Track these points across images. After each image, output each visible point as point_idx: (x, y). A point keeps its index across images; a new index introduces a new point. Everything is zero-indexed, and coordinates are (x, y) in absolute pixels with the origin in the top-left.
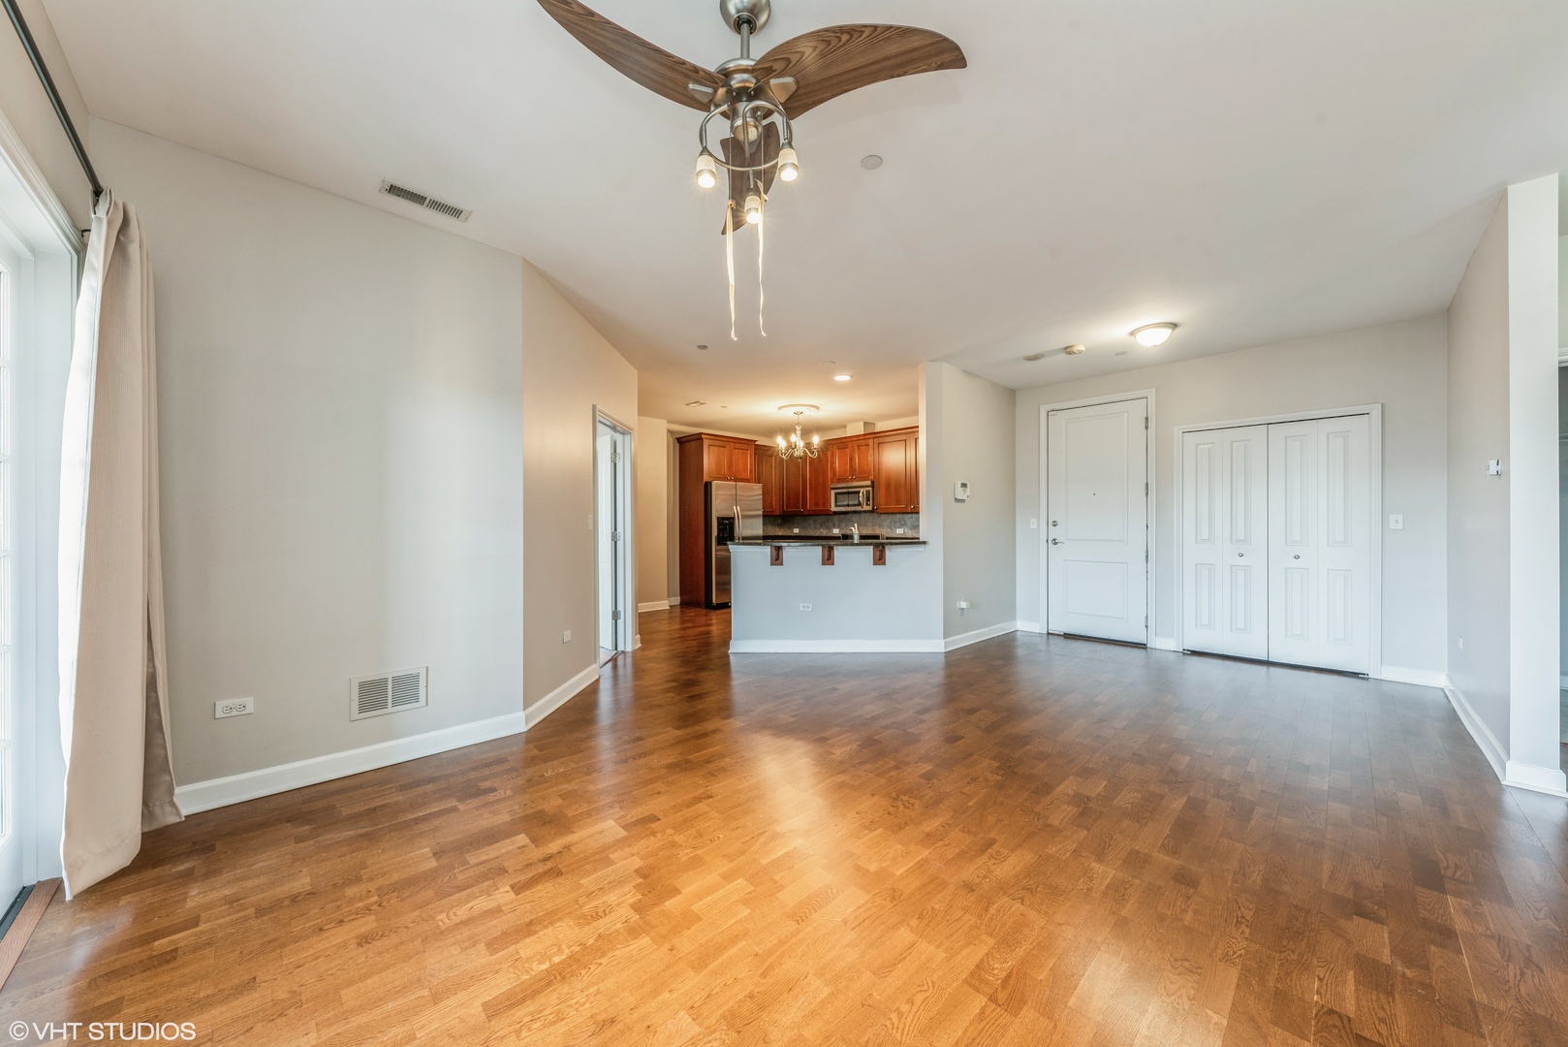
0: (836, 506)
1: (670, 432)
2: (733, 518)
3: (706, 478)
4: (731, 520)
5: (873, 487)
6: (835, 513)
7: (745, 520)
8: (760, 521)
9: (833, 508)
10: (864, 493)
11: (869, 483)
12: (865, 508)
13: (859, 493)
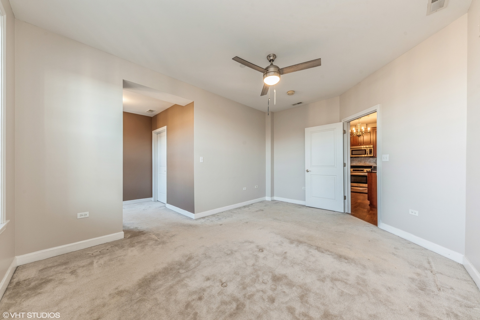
10: (369, 150)
11: (372, 146)
12: (369, 155)
13: (365, 150)
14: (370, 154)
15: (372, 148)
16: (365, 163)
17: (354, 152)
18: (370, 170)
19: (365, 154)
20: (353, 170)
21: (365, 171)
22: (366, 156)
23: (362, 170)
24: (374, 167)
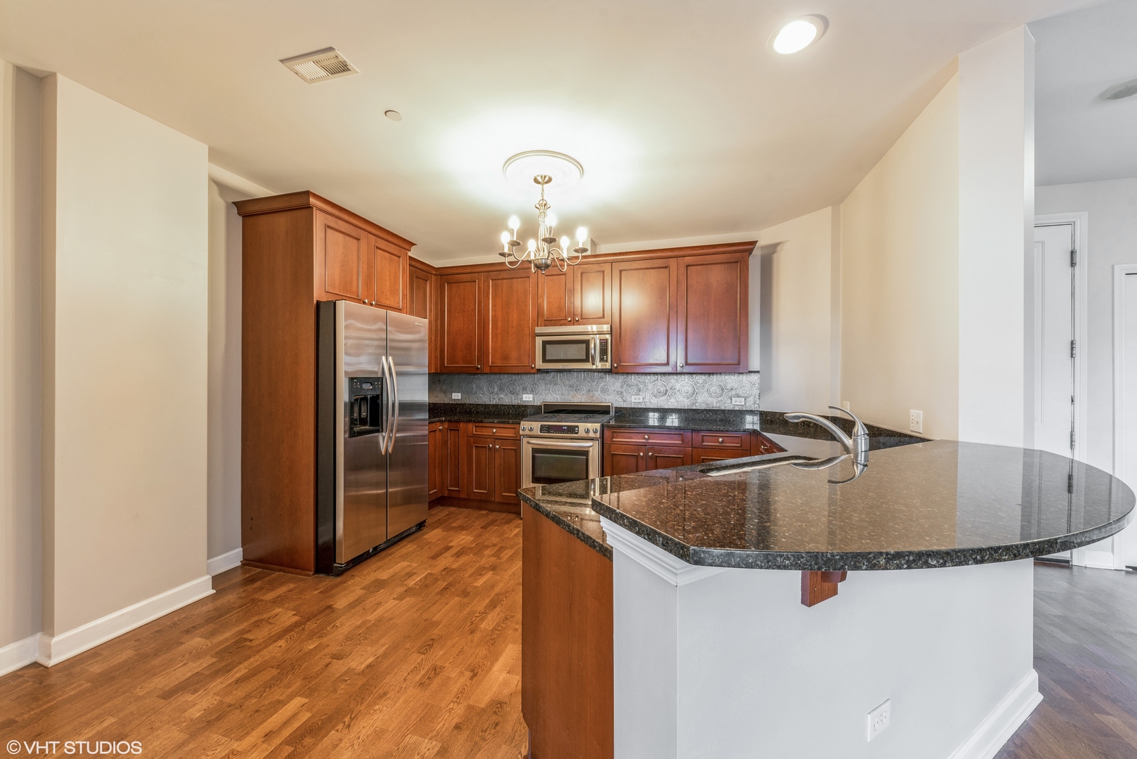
0: (545, 360)
1: (220, 187)
2: (381, 380)
3: (318, 294)
4: (378, 381)
5: (611, 334)
6: (539, 371)
7: (402, 378)
8: (424, 380)
9: (539, 364)
10: (598, 342)
11: (606, 328)
12: (599, 365)
13: (587, 342)
14: (602, 360)
15: (608, 337)
16: (591, 393)
17: (553, 352)
18: (598, 426)
19: (587, 360)
20: (542, 428)
21: (582, 433)
22: (588, 366)
23: (572, 430)
24: (616, 408)
